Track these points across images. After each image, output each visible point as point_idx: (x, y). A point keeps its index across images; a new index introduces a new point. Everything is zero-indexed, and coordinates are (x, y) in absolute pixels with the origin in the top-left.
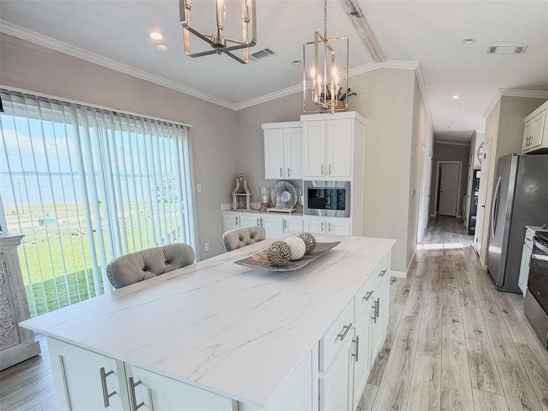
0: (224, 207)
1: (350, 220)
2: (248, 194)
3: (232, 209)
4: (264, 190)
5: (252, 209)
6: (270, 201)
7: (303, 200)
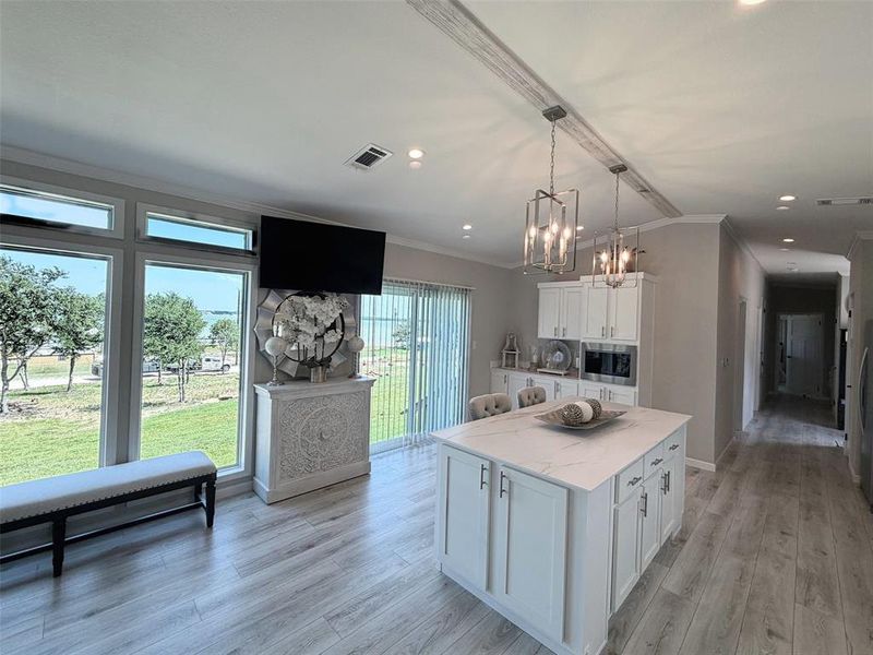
0: (493, 364)
1: (637, 389)
2: (517, 352)
3: (500, 367)
4: (534, 349)
5: (521, 369)
6: (540, 360)
7: (579, 362)
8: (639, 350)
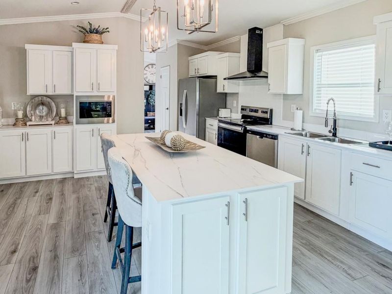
8: (116, 97)
